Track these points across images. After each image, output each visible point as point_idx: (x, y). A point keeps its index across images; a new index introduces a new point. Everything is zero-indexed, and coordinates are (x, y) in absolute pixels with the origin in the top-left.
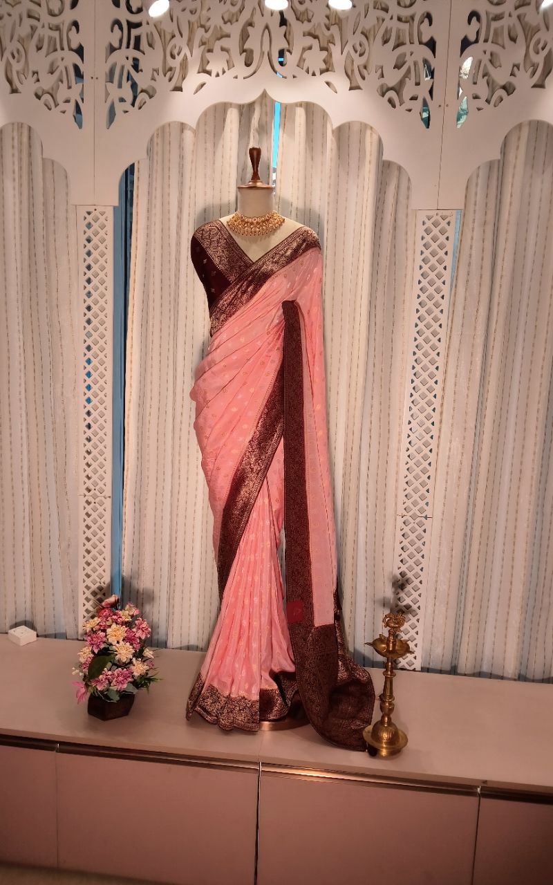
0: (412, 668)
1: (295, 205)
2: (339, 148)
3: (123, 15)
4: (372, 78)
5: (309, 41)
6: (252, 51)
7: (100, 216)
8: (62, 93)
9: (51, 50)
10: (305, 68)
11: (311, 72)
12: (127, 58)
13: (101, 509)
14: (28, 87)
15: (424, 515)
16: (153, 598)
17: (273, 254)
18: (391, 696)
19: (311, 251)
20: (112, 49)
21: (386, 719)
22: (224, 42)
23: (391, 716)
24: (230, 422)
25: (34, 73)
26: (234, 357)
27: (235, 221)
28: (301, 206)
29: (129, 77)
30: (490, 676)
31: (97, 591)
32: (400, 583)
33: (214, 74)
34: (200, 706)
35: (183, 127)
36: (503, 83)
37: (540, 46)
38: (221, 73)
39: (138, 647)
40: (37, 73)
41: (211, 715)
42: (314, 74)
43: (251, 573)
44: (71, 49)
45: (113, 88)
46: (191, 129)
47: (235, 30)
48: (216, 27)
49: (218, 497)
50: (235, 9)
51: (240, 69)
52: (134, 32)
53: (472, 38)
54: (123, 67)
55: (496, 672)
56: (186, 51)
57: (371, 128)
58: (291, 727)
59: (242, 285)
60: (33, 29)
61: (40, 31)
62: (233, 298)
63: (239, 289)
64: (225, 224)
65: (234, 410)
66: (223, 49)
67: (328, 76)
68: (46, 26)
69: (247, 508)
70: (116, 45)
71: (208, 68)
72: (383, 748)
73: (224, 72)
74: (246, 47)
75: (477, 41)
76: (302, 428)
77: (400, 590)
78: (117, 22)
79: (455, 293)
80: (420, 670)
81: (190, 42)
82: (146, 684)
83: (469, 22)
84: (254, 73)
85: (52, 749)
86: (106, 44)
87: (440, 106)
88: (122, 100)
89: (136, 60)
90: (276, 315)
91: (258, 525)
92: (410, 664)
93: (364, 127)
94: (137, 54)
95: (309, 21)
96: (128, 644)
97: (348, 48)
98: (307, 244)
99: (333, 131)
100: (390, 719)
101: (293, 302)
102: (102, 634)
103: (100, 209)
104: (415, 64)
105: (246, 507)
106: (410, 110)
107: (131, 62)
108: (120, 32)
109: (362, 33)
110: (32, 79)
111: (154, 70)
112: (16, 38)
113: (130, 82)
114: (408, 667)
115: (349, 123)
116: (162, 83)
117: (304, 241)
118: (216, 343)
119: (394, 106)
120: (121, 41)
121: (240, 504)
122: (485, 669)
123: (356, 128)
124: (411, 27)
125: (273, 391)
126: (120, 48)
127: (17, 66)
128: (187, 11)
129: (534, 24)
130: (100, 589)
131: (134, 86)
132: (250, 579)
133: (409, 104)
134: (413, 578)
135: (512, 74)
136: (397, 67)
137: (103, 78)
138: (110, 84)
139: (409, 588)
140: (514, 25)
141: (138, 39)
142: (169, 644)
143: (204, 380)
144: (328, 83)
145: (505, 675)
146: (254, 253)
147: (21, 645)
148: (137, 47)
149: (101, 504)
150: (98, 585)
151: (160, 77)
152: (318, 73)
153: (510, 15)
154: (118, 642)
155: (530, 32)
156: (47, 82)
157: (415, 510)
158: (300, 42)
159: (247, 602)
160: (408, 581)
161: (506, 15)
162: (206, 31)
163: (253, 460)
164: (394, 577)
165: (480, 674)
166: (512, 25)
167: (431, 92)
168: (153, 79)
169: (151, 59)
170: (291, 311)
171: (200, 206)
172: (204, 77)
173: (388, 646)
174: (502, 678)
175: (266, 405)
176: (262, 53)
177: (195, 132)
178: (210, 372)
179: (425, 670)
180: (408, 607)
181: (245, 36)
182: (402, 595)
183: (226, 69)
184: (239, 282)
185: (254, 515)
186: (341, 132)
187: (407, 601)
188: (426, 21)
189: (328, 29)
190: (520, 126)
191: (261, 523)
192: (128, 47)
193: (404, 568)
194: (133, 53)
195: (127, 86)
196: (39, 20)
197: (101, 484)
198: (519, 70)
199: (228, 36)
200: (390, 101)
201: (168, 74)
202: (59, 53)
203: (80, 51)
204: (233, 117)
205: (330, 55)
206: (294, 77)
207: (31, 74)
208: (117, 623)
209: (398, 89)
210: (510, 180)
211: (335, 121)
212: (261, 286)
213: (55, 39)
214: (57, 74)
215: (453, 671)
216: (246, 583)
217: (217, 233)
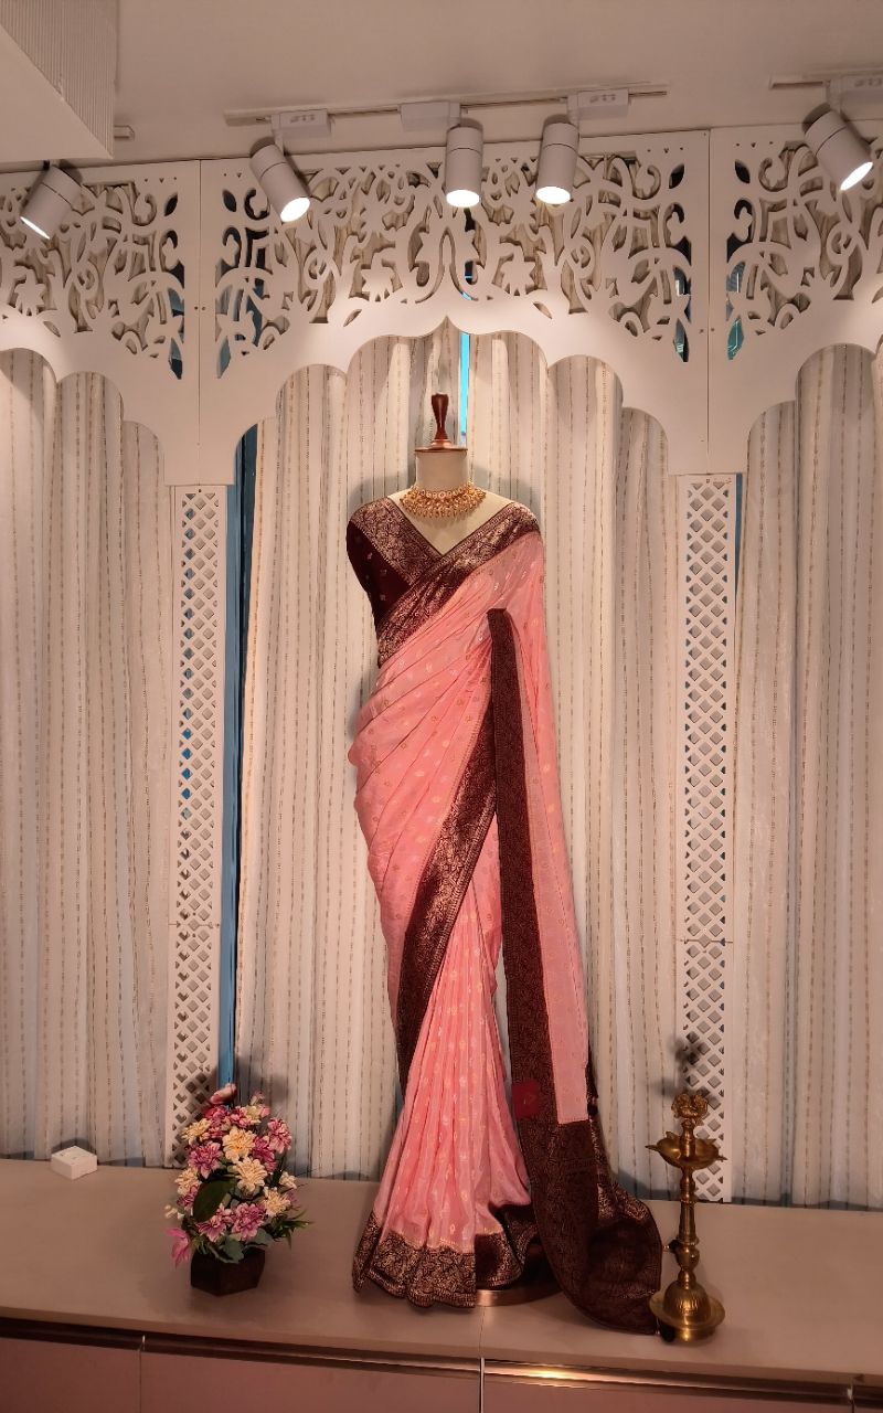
0: (717, 1198)
1: (495, 475)
2: (557, 393)
3: (241, 221)
4: (602, 295)
5: (509, 249)
6: (425, 266)
7: (206, 499)
8: (154, 330)
9: (137, 270)
10: (504, 286)
11: (512, 291)
12: (247, 280)
13: (203, 946)
14: (103, 322)
15: (719, 938)
16: (287, 1092)
17: (471, 542)
18: (693, 1237)
19: (527, 536)
20: (225, 268)
21: (687, 1276)
22: (387, 255)
23: (695, 1271)
24: (413, 793)
25: (112, 303)
26: (418, 695)
27: (413, 498)
28: (505, 476)
29: (251, 306)
30: (847, 1206)
31: (197, 1082)
32: (688, 1052)
33: (373, 298)
34: (376, 1269)
35: (327, 372)
36: (791, 295)
37: (842, 242)
38: (382, 297)
39: (273, 1166)
40: (116, 303)
41: (395, 1283)
42: (517, 294)
43: (453, 1034)
44: (165, 270)
45: (226, 321)
46: (340, 373)
47: (402, 237)
48: (373, 234)
49: (396, 913)
50: (401, 210)
51: (411, 290)
52: (258, 244)
53: (743, 236)
54: (241, 292)
55: (855, 1199)
56: (332, 267)
57: (604, 364)
58: (529, 1298)
59: (426, 589)
60: (112, 243)
61: (120, 246)
62: (414, 607)
63: (422, 595)
64: (398, 502)
65: (420, 774)
66: (385, 264)
67: (536, 296)
68: (130, 239)
69: (444, 928)
70: (231, 262)
71: (364, 290)
72: (684, 1326)
73: (387, 295)
74: (419, 259)
75: (749, 240)
76: (524, 801)
77: (688, 1065)
78: (232, 231)
79: (743, 594)
80: (730, 1200)
81: (337, 255)
82: (286, 1231)
83: (737, 214)
84: (430, 295)
85: (134, 1346)
86: (217, 261)
87: (702, 331)
88: (240, 337)
89: (259, 283)
90: (479, 630)
91: (462, 955)
92: (714, 1191)
93: (592, 364)
94: (261, 274)
95: (508, 222)
96: (257, 1162)
97: (565, 256)
98: (519, 528)
99: (548, 371)
100: (692, 1277)
101: (503, 611)
102: (215, 1146)
103: (206, 490)
104: (663, 274)
105: (442, 928)
106: (659, 338)
107: (252, 284)
108: (237, 245)
109: (584, 235)
110: (107, 312)
111: (286, 295)
112: (85, 255)
113: (251, 312)
114: (711, 1198)
115: (570, 359)
116: (298, 313)
117: (516, 523)
118: (388, 676)
119: (635, 334)
120: (238, 256)
121: (431, 924)
122: (837, 1195)
123: (580, 366)
124: (654, 226)
125: (479, 744)
126: (237, 266)
127: (86, 294)
128: (333, 213)
129: (830, 214)
130: (202, 1079)
131: (257, 318)
132: (452, 1046)
133: (656, 329)
134: (709, 1044)
135: (804, 283)
136: (637, 279)
137: (212, 308)
138: (220, 316)
139: (703, 1060)
140: (801, 216)
141: (262, 253)
142: (316, 1171)
143: (371, 731)
144: (537, 305)
145: (870, 1205)
146: (443, 542)
147: (73, 1178)
148: (261, 264)
149: (204, 937)
150: (198, 1072)
151: (295, 304)
152: (522, 291)
153: (795, 204)
154: (241, 1159)
155: (825, 224)
156: (131, 315)
157: (705, 930)
158: (495, 251)
159: (448, 1084)
160: (700, 1049)
161: (790, 204)
162: (360, 241)
163: (450, 852)
164: (678, 1042)
165: (829, 1205)
166: (798, 216)
167: (687, 312)
168: (285, 307)
169: (281, 281)
170: (500, 624)
171: (354, 481)
172: (358, 303)
173: (683, 1149)
174: (866, 1208)
175: (468, 766)
176: (442, 269)
177: (346, 379)
178: (380, 717)
179: (739, 1200)
180: (704, 1093)
181: (416, 246)
182: (693, 1072)
183: (390, 291)
184: (422, 583)
185: (455, 940)
186: (559, 371)
187: (702, 1082)
188: (675, 215)
189: (536, 232)
190: (820, 354)
191: (466, 953)
192: (248, 265)
193: (693, 1028)
194: (255, 272)
195: (246, 317)
196: (119, 231)
197: (204, 905)
198: (813, 276)
199: (392, 246)
200: (628, 326)
201: (307, 299)
202: (148, 276)
203: (179, 271)
204: (401, 355)
205: (539, 267)
206: (489, 298)
207: (106, 304)
208: (239, 1128)
209: (640, 309)
210: (812, 428)
211: (551, 357)
212: (455, 589)
213: (143, 256)
214: (145, 304)
215: (785, 1200)
216: (447, 1054)
217: (386, 516)
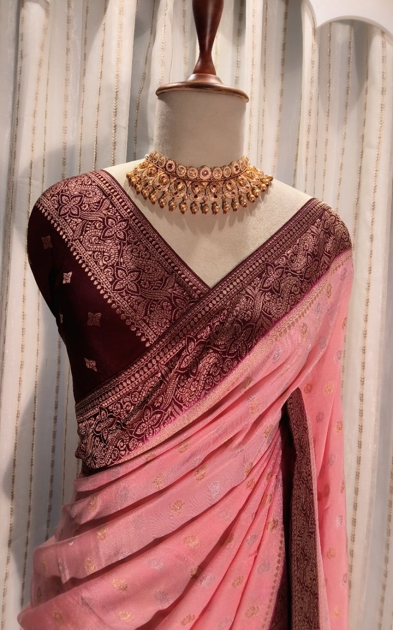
27: (150, 174)
57: (383, 33)
63: (170, 365)
64: (123, 181)
99: (315, 31)
171: (54, 141)
184: (176, 339)
212: (239, 357)
217: (100, 203)
